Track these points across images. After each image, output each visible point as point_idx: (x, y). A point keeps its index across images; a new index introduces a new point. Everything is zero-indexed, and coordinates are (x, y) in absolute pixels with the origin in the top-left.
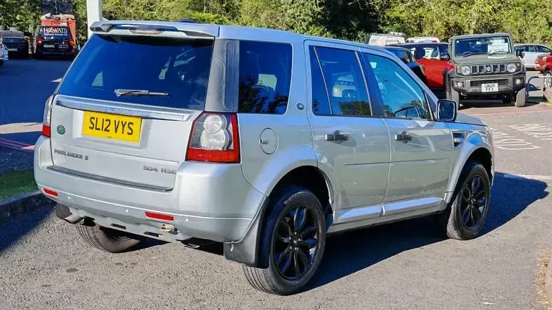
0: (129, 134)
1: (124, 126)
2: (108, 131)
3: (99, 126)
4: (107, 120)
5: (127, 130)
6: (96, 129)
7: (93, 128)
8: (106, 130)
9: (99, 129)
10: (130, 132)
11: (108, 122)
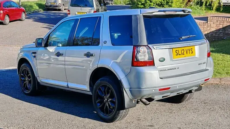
0: (192, 53)
1: (189, 51)
2: (184, 54)
3: (180, 53)
4: (183, 50)
5: (191, 52)
6: (179, 55)
7: (177, 55)
8: (183, 54)
9: (180, 55)
10: (192, 52)
11: (183, 51)
